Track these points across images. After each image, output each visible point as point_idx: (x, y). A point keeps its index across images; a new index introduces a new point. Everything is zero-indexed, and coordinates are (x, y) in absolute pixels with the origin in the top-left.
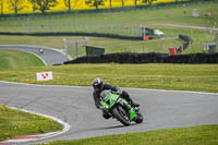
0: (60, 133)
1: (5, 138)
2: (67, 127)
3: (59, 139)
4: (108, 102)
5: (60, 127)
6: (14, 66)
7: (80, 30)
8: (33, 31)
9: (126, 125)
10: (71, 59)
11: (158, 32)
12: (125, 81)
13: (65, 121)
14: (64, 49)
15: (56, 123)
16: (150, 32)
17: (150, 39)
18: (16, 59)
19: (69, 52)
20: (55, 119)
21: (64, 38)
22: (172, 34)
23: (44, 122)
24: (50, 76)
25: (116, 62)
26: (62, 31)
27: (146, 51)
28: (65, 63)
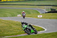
0: (44, 31)
2: (46, 30)
3: (44, 33)
5: (44, 30)
6: (32, 14)
8: (37, 4)
10: (47, 12)
13: (45, 28)
14: (45, 9)
15: (43, 29)
18: (32, 12)
20: (42, 27)
21: (45, 6)
23: (40, 28)
24: (41, 16)
26: (45, 4)
28: (45, 13)
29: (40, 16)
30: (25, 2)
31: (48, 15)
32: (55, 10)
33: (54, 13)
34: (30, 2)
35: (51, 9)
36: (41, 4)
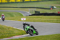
1: (13, 36)
4: (26, 29)
7: (33, 6)
9: (32, 35)
10: (31, 14)
11: (55, 7)
12: (46, 21)
14: (29, 12)
16: (53, 7)
17: (53, 9)
19: (30, 13)
21: (29, 9)
22: (59, 8)
24: (25, 19)
25: (43, 15)
27: (52, 12)
28: (29, 16)
29: (23, 18)
30: (7, 4)
31: (32, 18)
32: (40, 12)
33: (39, 15)
34: (13, 4)
35: (35, 11)
36: (25, 7)
